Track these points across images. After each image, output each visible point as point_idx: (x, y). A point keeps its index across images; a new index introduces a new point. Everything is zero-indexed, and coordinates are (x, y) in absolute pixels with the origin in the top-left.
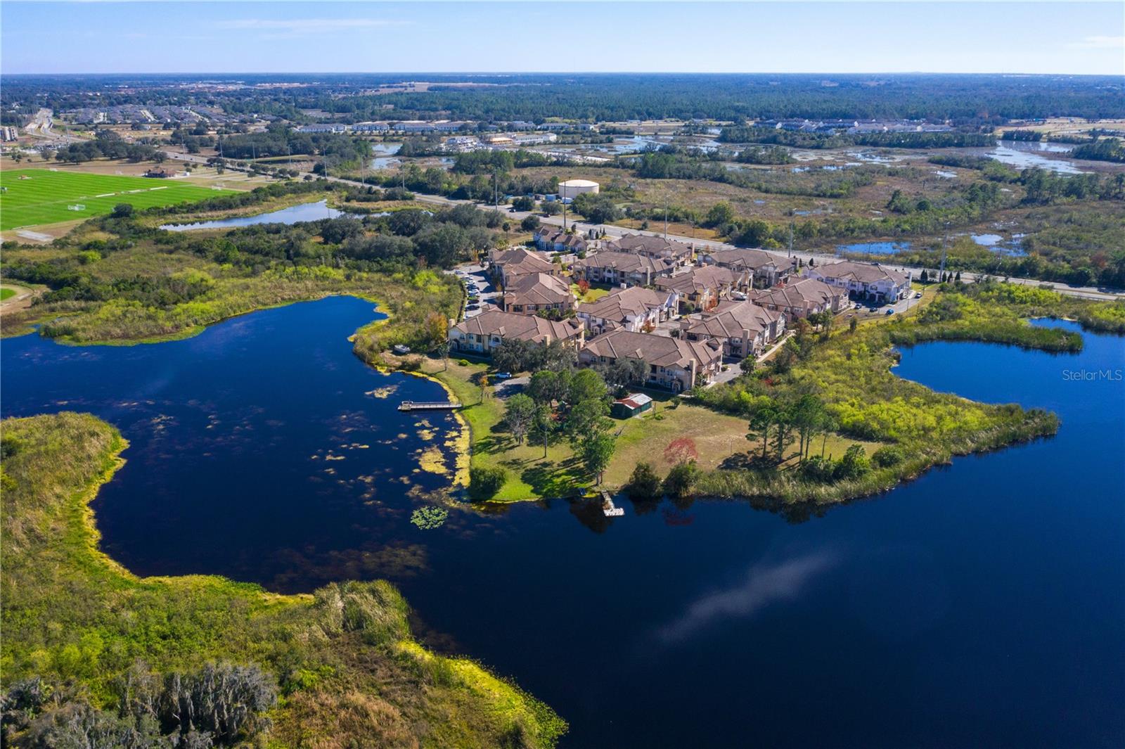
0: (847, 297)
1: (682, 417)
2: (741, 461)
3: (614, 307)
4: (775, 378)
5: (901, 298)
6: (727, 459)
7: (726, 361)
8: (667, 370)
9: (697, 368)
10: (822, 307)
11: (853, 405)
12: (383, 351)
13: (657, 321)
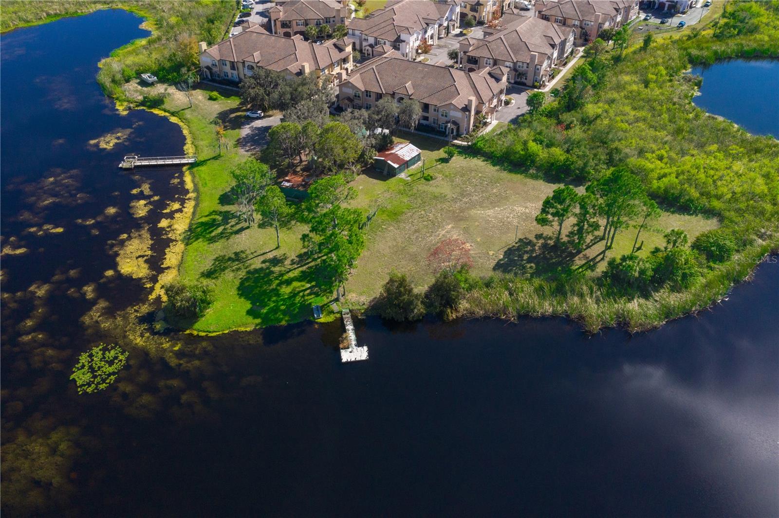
0: (638, 7)
1: (456, 174)
2: (527, 252)
3: (388, 23)
4: (566, 117)
5: (691, 7)
6: (509, 249)
7: (509, 91)
8: (441, 110)
9: (477, 106)
10: (613, 19)
11: (661, 158)
12: (127, 81)
13: (436, 37)
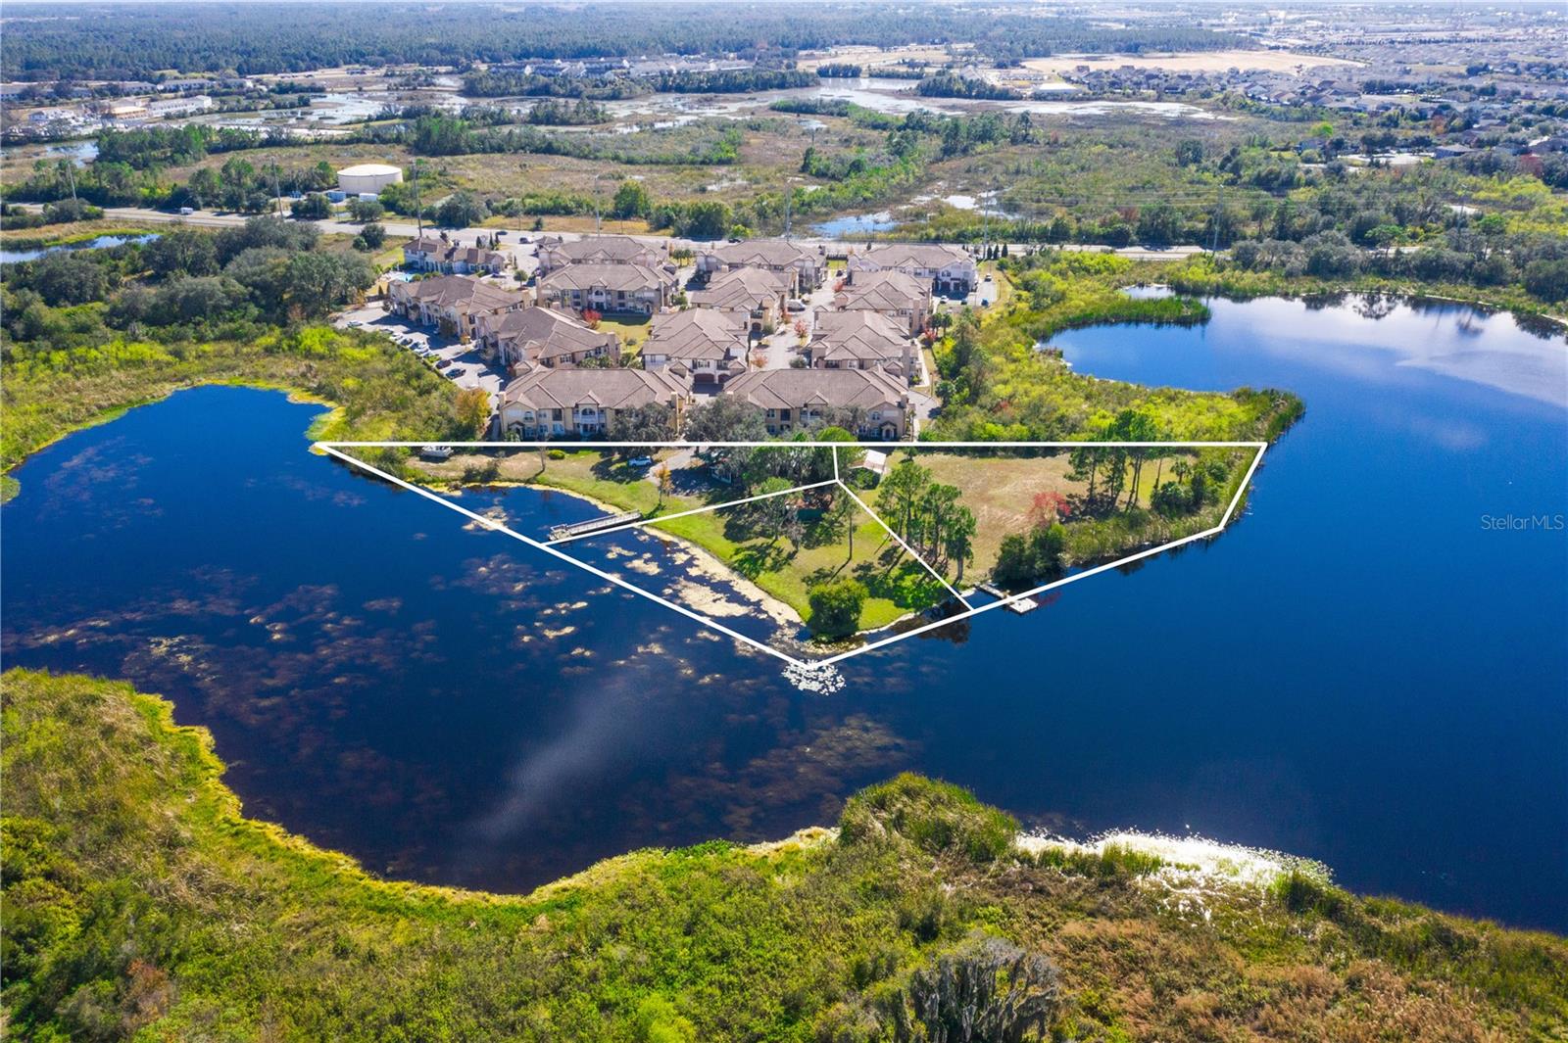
8: (872, 413)
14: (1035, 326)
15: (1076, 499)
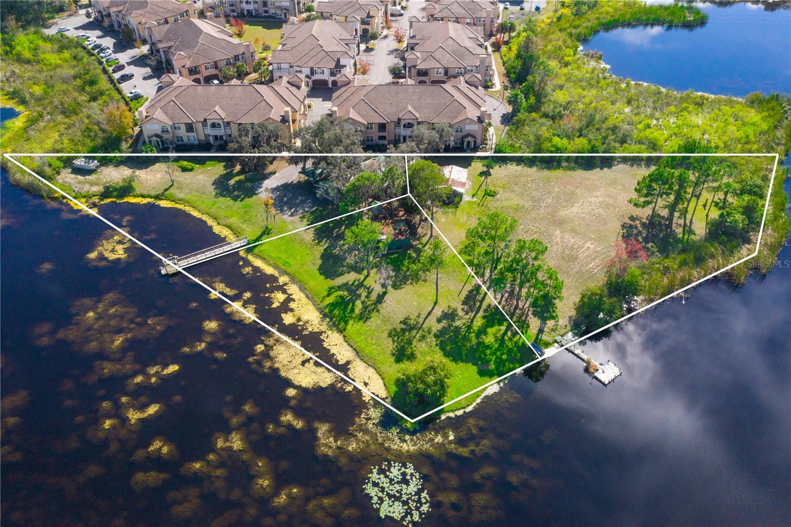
14: (578, 31)
15: (638, 222)
